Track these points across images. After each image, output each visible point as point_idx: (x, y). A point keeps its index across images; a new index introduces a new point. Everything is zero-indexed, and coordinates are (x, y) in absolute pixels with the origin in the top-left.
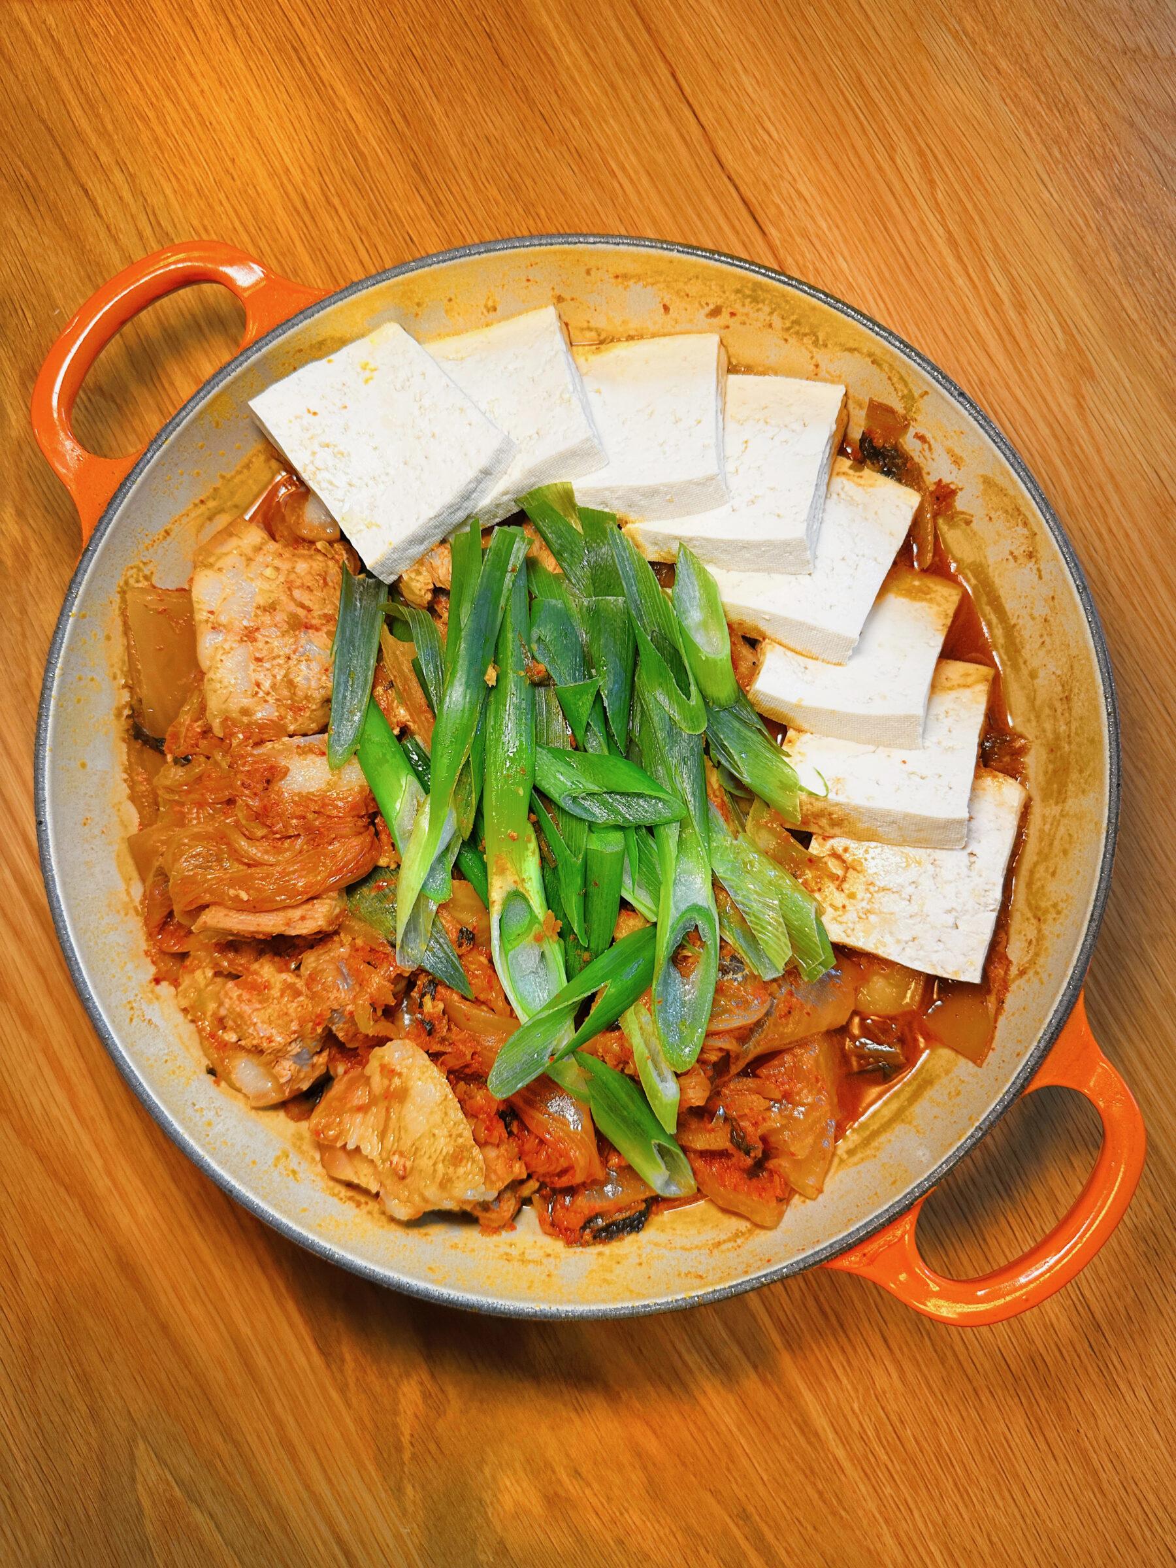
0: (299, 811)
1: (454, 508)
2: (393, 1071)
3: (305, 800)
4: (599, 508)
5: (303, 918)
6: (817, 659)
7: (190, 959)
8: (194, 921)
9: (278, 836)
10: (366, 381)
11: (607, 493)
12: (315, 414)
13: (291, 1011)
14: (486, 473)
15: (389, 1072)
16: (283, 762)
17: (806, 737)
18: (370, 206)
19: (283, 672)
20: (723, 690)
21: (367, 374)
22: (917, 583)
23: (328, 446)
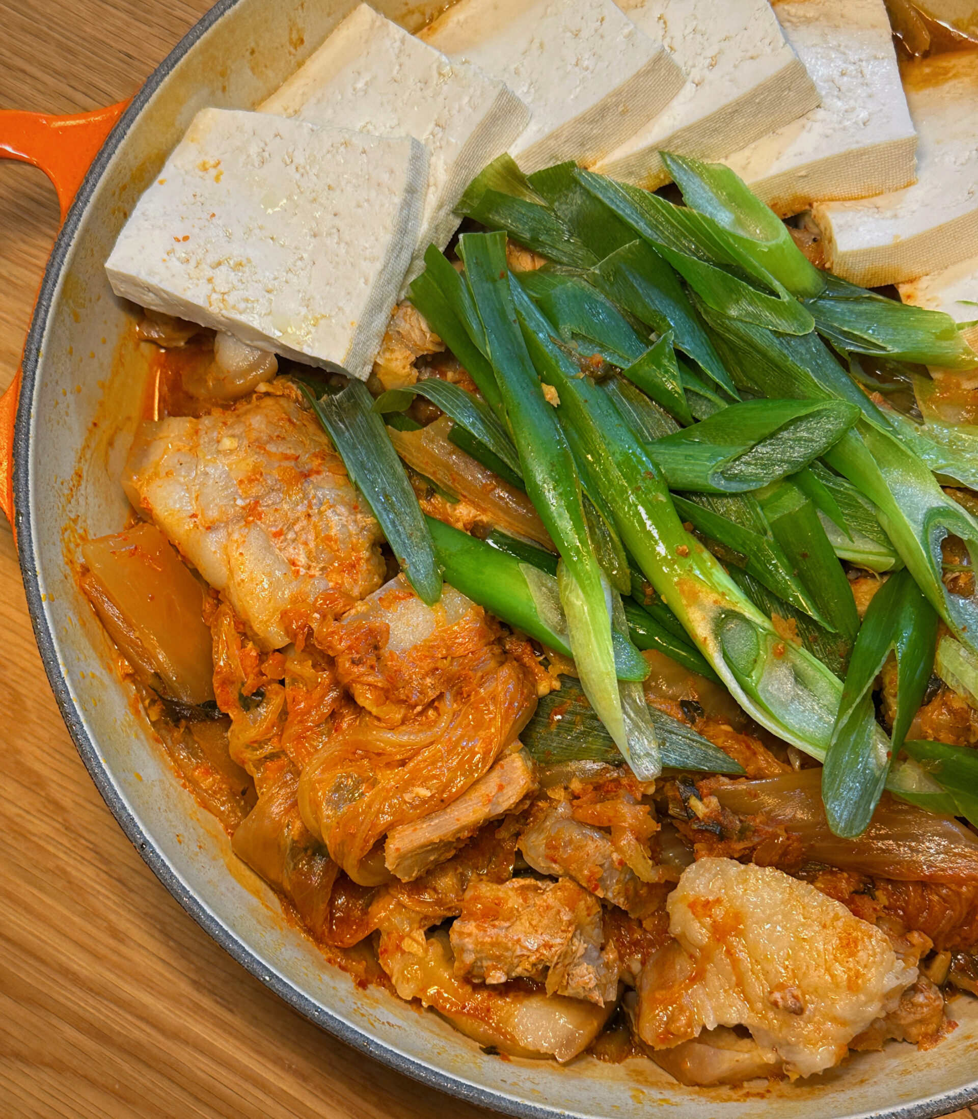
0: (427, 664)
1: (396, 248)
2: (708, 902)
3: (427, 649)
4: (551, 164)
5: (501, 788)
6: (881, 193)
7: (384, 937)
8: (384, 860)
9: (419, 708)
10: (217, 179)
11: (552, 143)
12: (186, 238)
13: (551, 901)
14: (412, 191)
15: (701, 907)
16: (377, 623)
17: (924, 283)
18: (60, 45)
19: (311, 537)
20: (807, 278)
21: (213, 172)
22: (927, 70)
23: (219, 264)
